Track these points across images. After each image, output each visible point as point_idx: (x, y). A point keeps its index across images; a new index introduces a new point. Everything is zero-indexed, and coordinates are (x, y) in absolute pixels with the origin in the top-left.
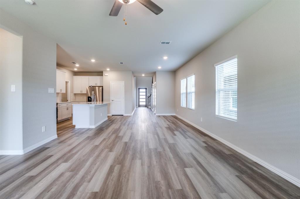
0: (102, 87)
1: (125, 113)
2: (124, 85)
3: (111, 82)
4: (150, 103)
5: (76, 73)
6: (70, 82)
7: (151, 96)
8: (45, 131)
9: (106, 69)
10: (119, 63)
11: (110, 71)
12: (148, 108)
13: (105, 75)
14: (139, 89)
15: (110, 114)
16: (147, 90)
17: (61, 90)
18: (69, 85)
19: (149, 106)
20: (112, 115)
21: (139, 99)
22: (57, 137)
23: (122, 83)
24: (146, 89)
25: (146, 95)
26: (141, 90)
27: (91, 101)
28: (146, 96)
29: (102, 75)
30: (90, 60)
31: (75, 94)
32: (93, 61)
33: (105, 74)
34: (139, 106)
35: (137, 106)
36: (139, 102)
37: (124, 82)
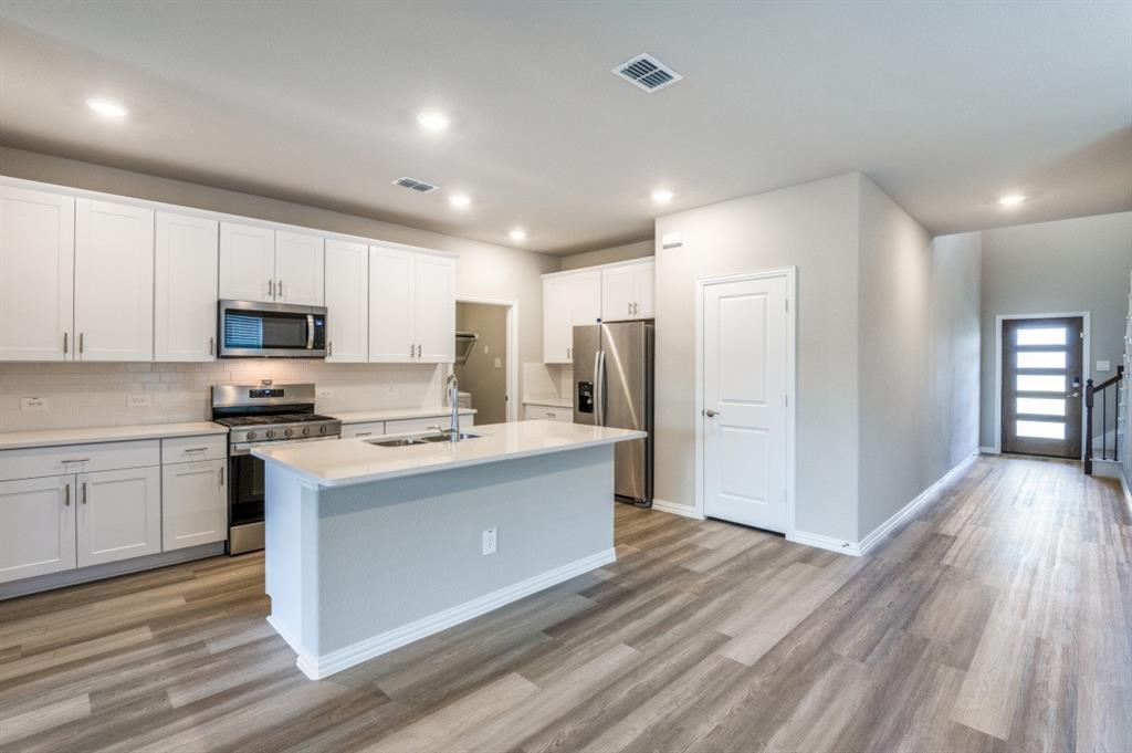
0: (651, 321)
3: (698, 285)
4: (1110, 435)
5: (560, 263)
6: (514, 307)
7: (1120, 377)
12: (1088, 470)
13: (667, 241)
14: (1009, 326)
15: (694, 505)
16: (1086, 335)
18: (513, 322)
19: (1097, 459)
20: (711, 519)
21: (1008, 394)
23: (779, 285)
24: (1075, 324)
25: (1074, 371)
26: (1024, 336)
27: (591, 409)
28: (1078, 380)
33: (663, 235)
35: (992, 445)
36: (1009, 417)
37: (791, 272)
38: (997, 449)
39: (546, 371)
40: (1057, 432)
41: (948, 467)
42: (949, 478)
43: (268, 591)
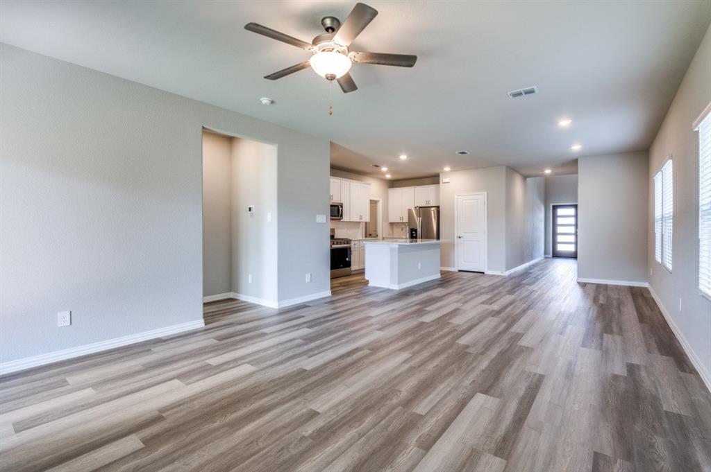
0: (438, 207)
1: (488, 269)
2: (486, 200)
3: (456, 197)
5: (393, 184)
6: (381, 201)
8: (311, 281)
9: (442, 169)
10: (457, 153)
11: (451, 171)
13: (444, 181)
14: (555, 208)
15: (454, 267)
17: (361, 217)
18: (380, 206)
20: (460, 271)
21: (555, 234)
22: (330, 294)
23: (482, 197)
24: (576, 207)
26: (560, 212)
27: (416, 237)
29: (438, 183)
30: (398, 156)
31: (392, 224)
32: (403, 157)
33: (443, 179)
34: (556, 255)
35: (549, 254)
36: (555, 243)
37: (486, 193)
38: (551, 255)
39: (389, 225)
40: (571, 248)
41: (532, 259)
42: (532, 262)
43: (367, 278)
